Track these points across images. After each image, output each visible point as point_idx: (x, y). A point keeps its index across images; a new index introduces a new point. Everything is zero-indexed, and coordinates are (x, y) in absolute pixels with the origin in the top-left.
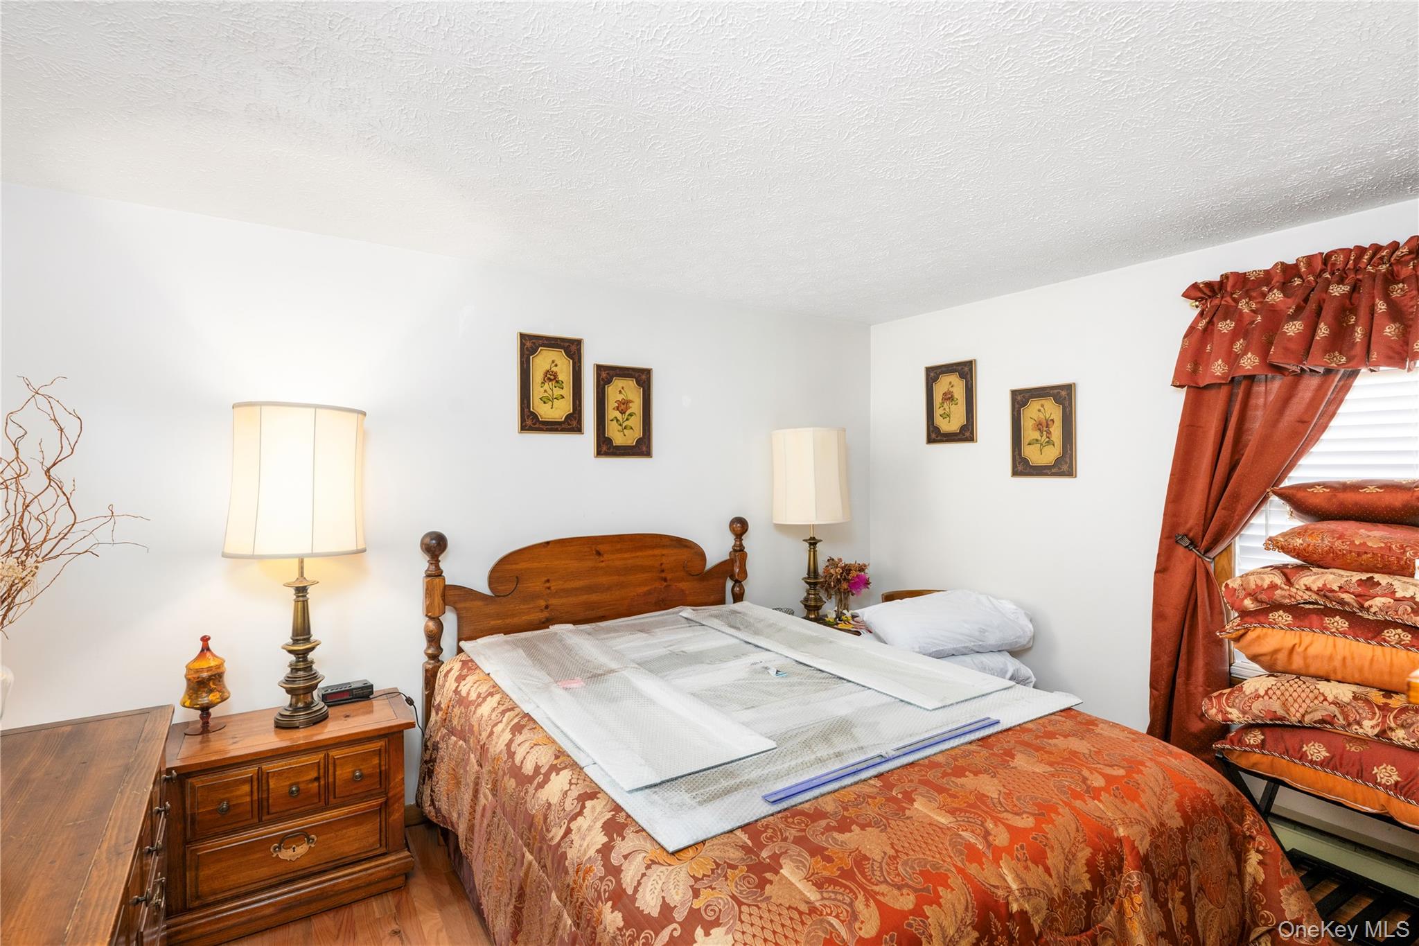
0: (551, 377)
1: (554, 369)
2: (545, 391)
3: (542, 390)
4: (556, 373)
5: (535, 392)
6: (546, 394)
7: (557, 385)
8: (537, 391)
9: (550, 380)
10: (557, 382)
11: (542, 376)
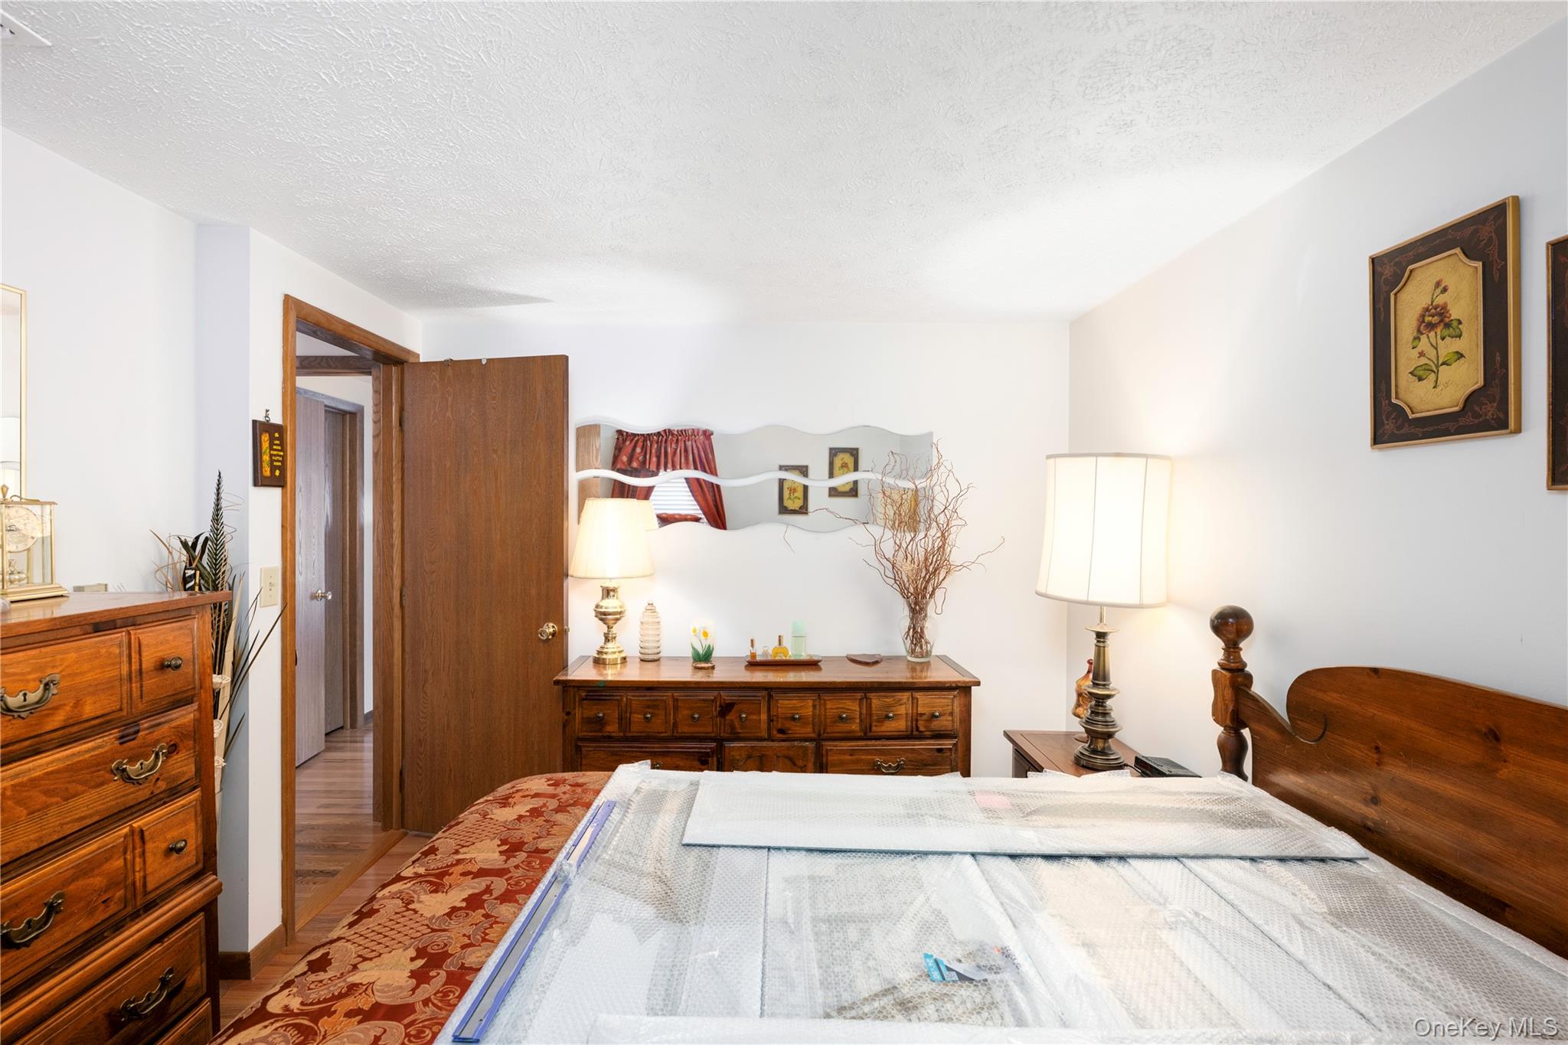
0: (1436, 319)
1: (1440, 300)
2: (1422, 354)
3: (1415, 353)
4: (1444, 307)
5: (1402, 361)
6: (1424, 361)
7: (1446, 332)
8: (1406, 357)
9: (1431, 326)
10: (1448, 325)
11: (1414, 324)
